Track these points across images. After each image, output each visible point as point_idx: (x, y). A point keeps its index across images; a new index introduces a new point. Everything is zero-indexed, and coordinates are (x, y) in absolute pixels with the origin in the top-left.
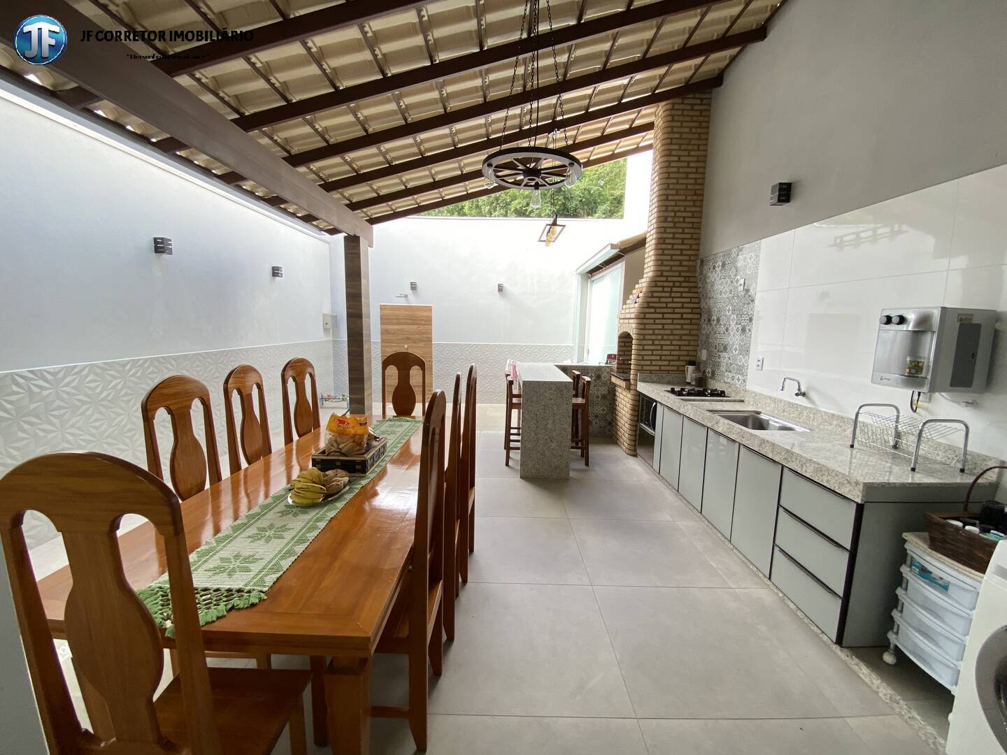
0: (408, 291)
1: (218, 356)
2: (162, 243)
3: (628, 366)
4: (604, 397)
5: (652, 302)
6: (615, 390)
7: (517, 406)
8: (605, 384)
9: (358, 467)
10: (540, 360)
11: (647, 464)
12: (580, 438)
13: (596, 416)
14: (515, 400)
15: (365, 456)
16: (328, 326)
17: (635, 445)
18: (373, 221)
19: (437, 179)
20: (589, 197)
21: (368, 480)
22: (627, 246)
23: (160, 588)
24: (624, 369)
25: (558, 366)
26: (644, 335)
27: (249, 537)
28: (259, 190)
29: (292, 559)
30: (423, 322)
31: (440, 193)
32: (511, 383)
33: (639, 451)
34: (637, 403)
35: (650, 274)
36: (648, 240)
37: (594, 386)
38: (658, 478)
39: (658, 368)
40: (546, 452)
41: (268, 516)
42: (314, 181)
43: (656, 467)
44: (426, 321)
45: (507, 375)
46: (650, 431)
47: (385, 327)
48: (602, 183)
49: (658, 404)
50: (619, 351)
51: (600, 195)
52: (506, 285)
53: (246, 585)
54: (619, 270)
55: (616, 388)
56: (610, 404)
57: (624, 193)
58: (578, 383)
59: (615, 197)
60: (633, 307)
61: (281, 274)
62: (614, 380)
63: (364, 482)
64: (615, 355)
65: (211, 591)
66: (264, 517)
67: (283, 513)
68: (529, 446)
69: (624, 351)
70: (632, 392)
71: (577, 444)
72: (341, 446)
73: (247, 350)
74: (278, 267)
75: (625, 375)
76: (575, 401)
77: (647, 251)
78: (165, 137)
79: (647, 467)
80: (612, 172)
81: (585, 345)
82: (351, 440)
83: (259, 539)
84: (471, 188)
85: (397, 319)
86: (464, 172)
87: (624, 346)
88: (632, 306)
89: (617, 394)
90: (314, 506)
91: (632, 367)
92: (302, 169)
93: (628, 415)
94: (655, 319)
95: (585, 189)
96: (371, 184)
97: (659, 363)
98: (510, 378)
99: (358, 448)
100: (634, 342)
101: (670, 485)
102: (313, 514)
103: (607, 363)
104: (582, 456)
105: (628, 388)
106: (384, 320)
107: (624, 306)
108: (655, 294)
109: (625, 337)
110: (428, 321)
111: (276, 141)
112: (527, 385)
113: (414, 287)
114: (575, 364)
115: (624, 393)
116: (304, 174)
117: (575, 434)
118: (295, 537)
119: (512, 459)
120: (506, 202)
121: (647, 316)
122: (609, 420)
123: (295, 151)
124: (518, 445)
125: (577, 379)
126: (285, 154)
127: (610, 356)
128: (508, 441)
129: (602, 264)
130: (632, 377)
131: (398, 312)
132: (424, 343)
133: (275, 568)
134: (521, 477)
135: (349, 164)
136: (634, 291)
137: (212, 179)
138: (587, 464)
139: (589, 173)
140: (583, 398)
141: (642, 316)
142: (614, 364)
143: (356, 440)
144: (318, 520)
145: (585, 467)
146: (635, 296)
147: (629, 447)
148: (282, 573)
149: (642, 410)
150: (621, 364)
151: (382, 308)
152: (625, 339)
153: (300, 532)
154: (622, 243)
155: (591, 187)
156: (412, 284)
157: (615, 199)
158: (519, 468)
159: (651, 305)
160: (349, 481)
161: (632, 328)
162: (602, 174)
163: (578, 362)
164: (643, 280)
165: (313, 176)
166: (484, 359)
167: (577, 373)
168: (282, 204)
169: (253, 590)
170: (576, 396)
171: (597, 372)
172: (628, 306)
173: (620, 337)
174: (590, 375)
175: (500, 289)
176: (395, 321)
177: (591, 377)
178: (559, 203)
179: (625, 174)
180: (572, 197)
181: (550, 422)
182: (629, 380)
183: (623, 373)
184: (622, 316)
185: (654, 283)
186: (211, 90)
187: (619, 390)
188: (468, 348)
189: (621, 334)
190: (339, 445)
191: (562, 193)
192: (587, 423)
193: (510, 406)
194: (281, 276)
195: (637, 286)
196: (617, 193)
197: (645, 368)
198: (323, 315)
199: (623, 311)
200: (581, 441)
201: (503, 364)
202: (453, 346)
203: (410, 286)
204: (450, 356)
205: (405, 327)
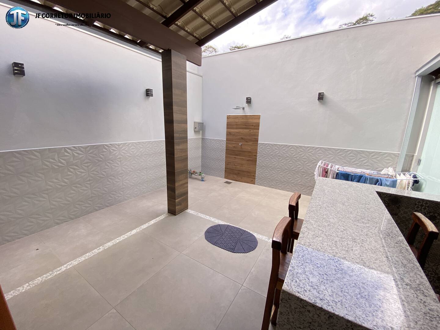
0: (245, 105)
16: (197, 130)
30: (253, 127)
44: (255, 126)
47: (229, 130)
52: (327, 94)
74: (149, 89)
85: (237, 125)
106: (229, 126)
110: (257, 126)
113: (249, 101)
131: (237, 120)
132: (252, 142)
151: (229, 117)
156: (247, 98)
166: (298, 158)
175: (321, 97)
176: (235, 126)
188: (285, 148)
198: (194, 122)
201: (314, 163)
202: (273, 146)
203: (246, 100)
204: (270, 153)
205: (241, 130)
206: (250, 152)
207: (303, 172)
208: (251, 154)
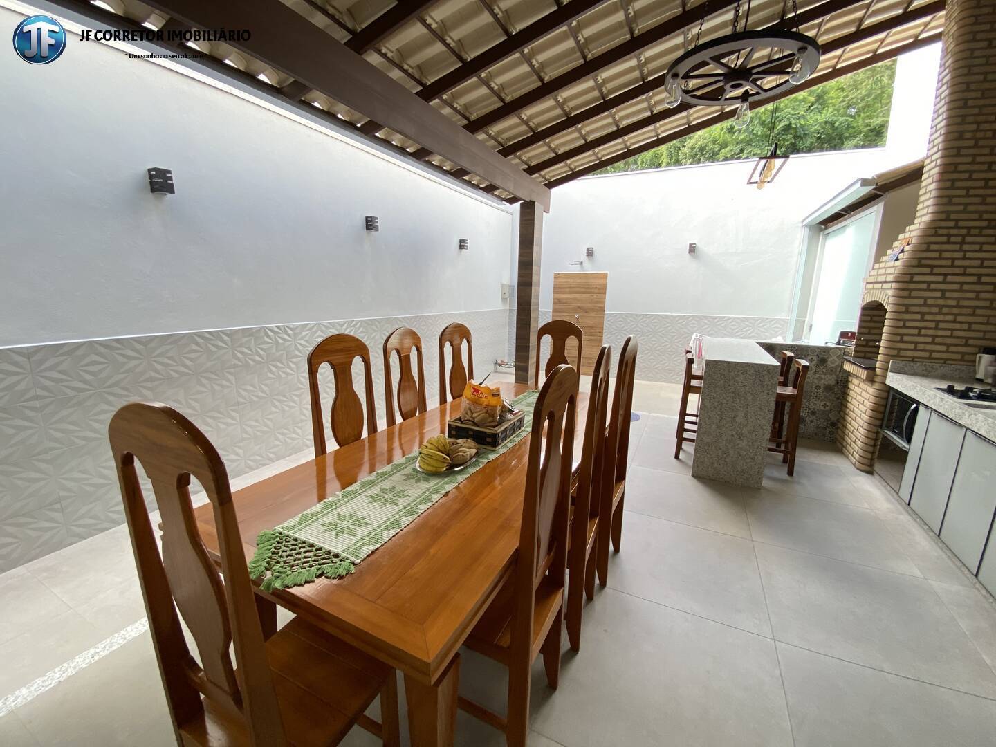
0: (584, 258)
1: (412, 321)
2: (371, 221)
3: (874, 350)
4: (828, 388)
5: (926, 258)
6: (848, 381)
7: (696, 390)
8: (831, 371)
9: (489, 440)
10: (739, 336)
11: (889, 488)
12: (784, 438)
13: (813, 413)
14: (694, 383)
15: (496, 429)
16: (506, 296)
17: (872, 459)
18: (551, 184)
19: (621, 126)
20: (831, 132)
21: (497, 456)
22: (889, 181)
23: (280, 533)
24: (865, 352)
25: (761, 344)
26: (907, 306)
27: (371, 496)
28: (446, 164)
29: (395, 531)
30: (596, 291)
31: (624, 142)
32: (690, 361)
33: (878, 467)
34: (883, 402)
35: (927, 218)
36: (927, 168)
37: (815, 373)
38: (907, 511)
39: (927, 354)
40: (731, 452)
41: (393, 478)
42: (494, 147)
43: (905, 493)
44: (599, 289)
45: (688, 352)
46: (901, 443)
47: (557, 296)
48: (853, 111)
49: (921, 408)
50: (860, 327)
51: (848, 127)
52: (700, 244)
53: (344, 551)
54: (872, 217)
55: (850, 379)
56: (838, 399)
57: (888, 122)
58: (789, 367)
59: (872, 127)
60: (892, 266)
61: (467, 246)
62: (847, 366)
63: (492, 457)
64: (853, 334)
65: (314, 549)
66: (391, 478)
67: (408, 477)
68: (706, 439)
69: (870, 328)
70: (877, 386)
71: (778, 446)
72: (474, 415)
73: (436, 317)
74: (464, 240)
75: (867, 361)
76: (780, 390)
77: (924, 184)
78: (367, 121)
79: (889, 492)
80: (869, 95)
81: (807, 319)
82: (484, 411)
83: (377, 501)
84: (663, 132)
85: (570, 288)
86: (655, 112)
87: (871, 321)
88: (889, 264)
89: (851, 386)
90: (436, 474)
91: (881, 351)
92: (481, 136)
93: (865, 417)
94: (929, 283)
95: (826, 122)
96: (549, 143)
97: (929, 347)
98: (689, 355)
99: (491, 419)
100: (888, 315)
101: (926, 524)
102: (433, 483)
103: (838, 343)
104: (785, 461)
105: (871, 380)
106: (558, 289)
107: (877, 266)
108: (933, 247)
109: (873, 309)
110: (602, 289)
111: (456, 108)
112: (711, 364)
113: (590, 253)
114: (789, 342)
115: (863, 386)
116: (483, 142)
117: (776, 434)
118: (407, 506)
119: (684, 451)
120: (713, 152)
121: (916, 278)
122: (834, 419)
123: (473, 117)
124: (693, 436)
125: (786, 362)
126: (465, 122)
127: (844, 335)
128: (681, 429)
129: (844, 210)
130: (878, 364)
131: (571, 281)
132: (595, 313)
133: (374, 540)
134: (693, 476)
135: (526, 123)
136: (896, 244)
137: (406, 158)
138: (791, 473)
139: (834, 101)
140: (795, 387)
141: (907, 278)
142: (851, 346)
143: (489, 411)
144: (434, 492)
145: (788, 478)
146: (897, 250)
147: (862, 460)
148: (379, 546)
149: (891, 413)
150: (863, 346)
151: (557, 276)
152: (873, 313)
153: (413, 501)
154: (880, 176)
155: (836, 118)
156: (588, 249)
157: (871, 131)
158: (691, 463)
159: (924, 262)
160: (477, 453)
161: (887, 296)
162: (854, 100)
163: (793, 341)
164: (912, 227)
165: (493, 142)
167: (789, 354)
168: (465, 175)
169: (347, 559)
170: (785, 384)
171: (821, 355)
172: (882, 265)
173: (864, 309)
174: (810, 358)
175: (692, 249)
176: (568, 290)
177: (811, 361)
178: (786, 143)
179: (890, 96)
180: (805, 135)
181: (741, 414)
182: (874, 369)
183: (864, 358)
184: (872, 279)
185: (933, 230)
186: (397, 65)
187: (855, 381)
188: (644, 319)
189: (867, 304)
190: (472, 414)
191: (792, 131)
192: (797, 419)
193: (688, 389)
194: (467, 249)
195: (901, 236)
196: (875, 122)
197: (903, 353)
198: (503, 285)
199: (874, 273)
200: (786, 442)
201: (685, 338)
202: (627, 316)
203: (586, 252)
204: (623, 327)
205: (577, 296)
206: (592, 328)
207: (671, 351)
208: (592, 331)
